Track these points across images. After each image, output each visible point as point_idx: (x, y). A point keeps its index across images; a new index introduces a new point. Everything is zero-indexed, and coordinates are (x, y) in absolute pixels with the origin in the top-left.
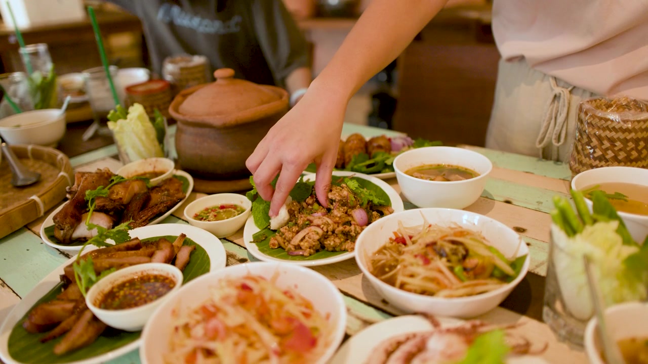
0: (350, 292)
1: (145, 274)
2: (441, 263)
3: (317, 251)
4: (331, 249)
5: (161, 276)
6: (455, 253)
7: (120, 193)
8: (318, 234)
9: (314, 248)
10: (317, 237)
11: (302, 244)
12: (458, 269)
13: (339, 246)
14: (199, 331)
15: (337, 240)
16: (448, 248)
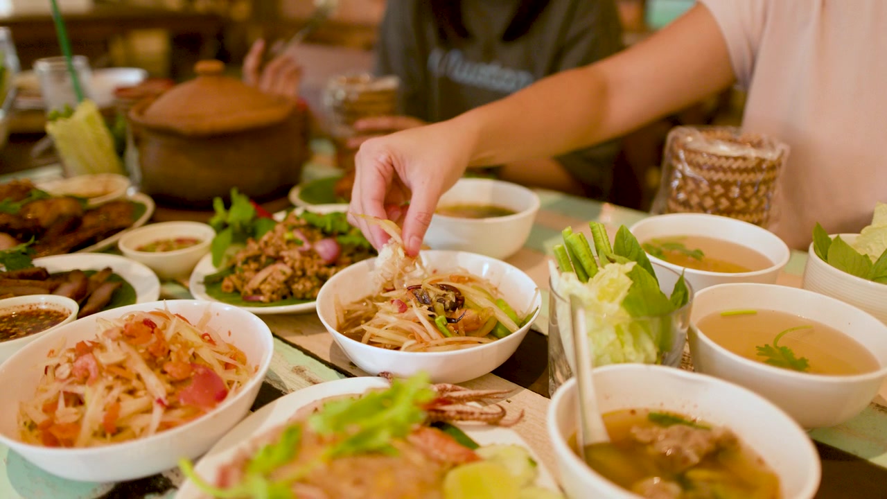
0: (312, 351)
1: (34, 308)
2: (420, 312)
3: (284, 297)
4: (300, 296)
5: (55, 312)
6: (441, 300)
7: (38, 212)
8: (284, 273)
9: (279, 292)
10: (282, 278)
11: (263, 287)
12: (440, 319)
13: (310, 292)
14: (65, 370)
15: (308, 285)
16: (433, 293)
